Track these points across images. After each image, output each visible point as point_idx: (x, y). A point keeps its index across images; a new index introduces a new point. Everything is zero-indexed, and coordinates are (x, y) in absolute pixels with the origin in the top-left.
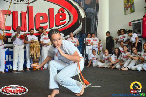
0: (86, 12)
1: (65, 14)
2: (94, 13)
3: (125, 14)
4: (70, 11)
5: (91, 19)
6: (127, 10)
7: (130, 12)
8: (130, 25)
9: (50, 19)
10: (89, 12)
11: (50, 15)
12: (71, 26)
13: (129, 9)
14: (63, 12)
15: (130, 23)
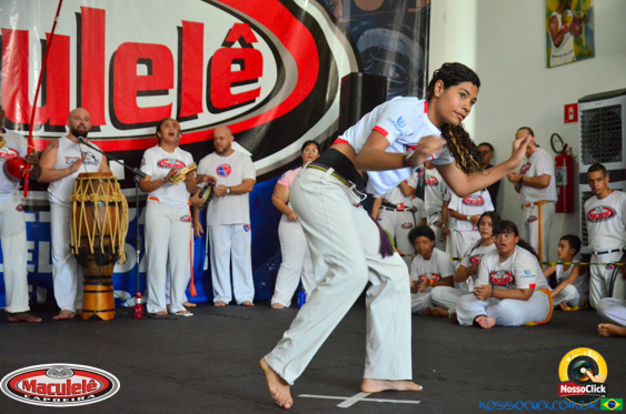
0: (362, 47)
1: (258, 56)
2: (401, 51)
3: (548, 66)
5: (384, 79)
6: (557, 45)
7: (573, 55)
8: (571, 117)
9: (184, 75)
10: (373, 47)
11: (184, 56)
13: (569, 41)
15: (571, 110)
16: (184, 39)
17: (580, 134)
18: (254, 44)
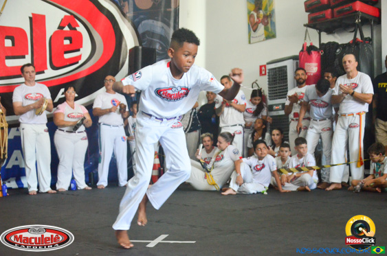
0: (141, 31)
1: (80, 35)
2: (163, 34)
3: (250, 43)
4: (94, 26)
5: (153, 50)
6: (255, 31)
7: (264, 36)
8: (263, 73)
9: (34, 47)
10: (147, 31)
11: (34, 35)
12: (96, 69)
13: (261, 28)
14: (73, 28)
15: (263, 68)
16: (33, 24)
17: (267, 83)
18: (77, 28)
